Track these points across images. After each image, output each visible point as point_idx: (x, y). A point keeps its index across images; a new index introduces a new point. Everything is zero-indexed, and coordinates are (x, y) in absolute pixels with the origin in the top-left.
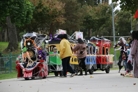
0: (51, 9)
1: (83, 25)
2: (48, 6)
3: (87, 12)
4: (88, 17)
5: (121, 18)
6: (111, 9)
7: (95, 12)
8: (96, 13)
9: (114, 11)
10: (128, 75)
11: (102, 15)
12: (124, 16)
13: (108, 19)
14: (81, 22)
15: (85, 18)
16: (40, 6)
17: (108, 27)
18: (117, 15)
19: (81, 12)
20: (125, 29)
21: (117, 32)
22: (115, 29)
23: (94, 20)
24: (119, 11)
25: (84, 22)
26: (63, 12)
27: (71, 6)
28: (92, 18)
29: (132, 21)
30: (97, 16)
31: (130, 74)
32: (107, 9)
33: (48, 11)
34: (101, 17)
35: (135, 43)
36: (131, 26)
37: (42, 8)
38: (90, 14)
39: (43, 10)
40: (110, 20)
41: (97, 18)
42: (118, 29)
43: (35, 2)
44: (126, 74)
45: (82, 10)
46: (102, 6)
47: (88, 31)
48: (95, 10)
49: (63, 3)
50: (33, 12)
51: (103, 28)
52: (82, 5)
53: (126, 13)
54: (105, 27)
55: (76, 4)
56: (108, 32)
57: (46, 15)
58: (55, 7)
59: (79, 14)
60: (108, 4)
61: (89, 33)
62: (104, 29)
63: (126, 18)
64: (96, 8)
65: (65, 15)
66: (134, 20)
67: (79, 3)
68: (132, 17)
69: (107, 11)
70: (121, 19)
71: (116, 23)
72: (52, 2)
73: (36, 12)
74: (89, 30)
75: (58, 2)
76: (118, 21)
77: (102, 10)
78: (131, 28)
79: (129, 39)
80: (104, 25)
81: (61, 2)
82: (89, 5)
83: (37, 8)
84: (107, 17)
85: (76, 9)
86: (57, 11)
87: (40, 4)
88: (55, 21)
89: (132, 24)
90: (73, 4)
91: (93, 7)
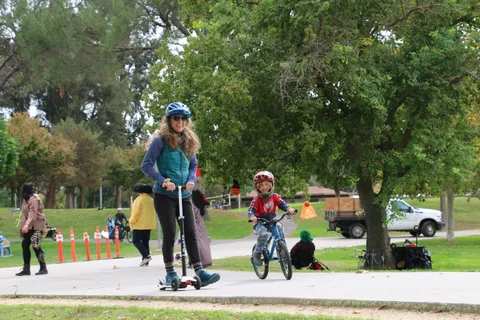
0: (52, 152)
1: (108, 178)
2: (47, 147)
3: (115, 158)
4: (117, 167)
7: (128, 159)
8: (130, 160)
14: (104, 173)
15: (110, 168)
16: (33, 145)
19: (104, 158)
23: (125, 171)
25: (109, 174)
26: (74, 157)
27: (88, 147)
28: (122, 168)
30: (130, 165)
33: (46, 155)
34: (137, 167)
37: (37, 150)
38: (121, 161)
39: (38, 153)
41: (131, 169)
43: (24, 140)
45: (106, 155)
46: (140, 148)
47: (115, 190)
48: (128, 155)
49: (74, 142)
50: (18, 155)
52: (106, 146)
55: (96, 144)
57: (43, 161)
58: (59, 147)
59: (100, 161)
61: (118, 192)
64: (130, 151)
65: (76, 163)
67: (101, 143)
72: (55, 140)
73: (25, 156)
74: (117, 188)
75: (65, 141)
77: (140, 155)
81: (71, 141)
82: (117, 146)
83: (27, 149)
85: (96, 153)
86: (63, 155)
87: (33, 143)
88: (59, 172)
90: (91, 144)
91: (125, 150)
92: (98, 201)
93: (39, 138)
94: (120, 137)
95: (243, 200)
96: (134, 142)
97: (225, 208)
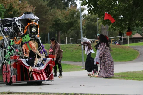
0: (22, 12)
1: (53, 27)
2: (18, 9)
3: (56, 16)
4: (57, 20)
5: (88, 21)
6: (79, 13)
8: (65, 17)
9: (82, 15)
10: (94, 76)
11: (70, 18)
12: (92, 20)
13: (76, 22)
14: (50, 24)
15: (54, 21)
17: (76, 30)
18: (85, 19)
19: (51, 15)
20: (91, 32)
21: (84, 35)
22: (83, 32)
23: (62, 23)
24: (87, 15)
25: (53, 25)
27: (41, 9)
28: (60, 21)
29: (98, 25)
30: (65, 19)
31: (96, 74)
32: (75, 13)
34: (69, 20)
35: (102, 46)
36: (97, 29)
37: (13, 11)
38: (60, 18)
39: (13, 13)
40: (78, 24)
41: (66, 21)
42: (86, 32)
43: (6, 5)
44: (92, 75)
45: (52, 14)
46: (71, 10)
47: (57, 33)
48: (64, 14)
49: (34, 6)
50: (4, 14)
51: (71, 31)
52: (52, 9)
53: (93, 17)
54: (74, 30)
55: (46, 8)
56: (76, 35)
58: (25, 9)
59: (49, 17)
60: (76, 8)
61: (58, 35)
62: (73, 32)
63: (93, 22)
64: (65, 12)
66: (100, 24)
67: (49, 7)
68: (98, 21)
69: (75, 15)
70: (88, 23)
71: (83, 27)
72: (23, 5)
73: (7, 14)
75: (28, 6)
76: (85, 24)
77: (71, 14)
78: (97, 31)
79: (95, 42)
80: (72, 28)
81: (32, 6)
82: (58, 9)
83: (8, 10)
84: (76, 20)
85: (46, 13)
87: (11, 7)
89: (99, 28)
90: (43, 7)
91: (62, 11)
92: (47, 40)
93: (14, 4)
94: (60, 4)
95: (130, 39)
96: (67, 6)
97: (120, 44)
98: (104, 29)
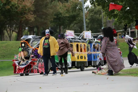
0: (20, 6)
1: (53, 22)
2: (16, 3)
3: (57, 9)
4: (59, 14)
5: (92, 14)
7: (65, 9)
8: (67, 10)
10: (99, 73)
11: (72, 11)
12: (95, 13)
14: (51, 18)
15: (55, 15)
16: (8, 2)
17: (79, 24)
18: (88, 11)
19: (51, 9)
20: (96, 26)
21: (88, 29)
22: (86, 26)
23: (64, 17)
24: (90, 7)
25: (54, 19)
26: (33, 9)
27: (41, 2)
28: (62, 15)
29: (103, 17)
30: (67, 13)
31: (101, 71)
33: (16, 8)
34: (71, 14)
36: (102, 22)
37: (10, 5)
38: (61, 11)
39: (11, 7)
40: (81, 17)
41: (67, 15)
42: (90, 26)
44: (97, 72)
45: (52, 7)
46: (73, 2)
47: (58, 28)
48: (65, 7)
52: (52, 1)
53: (97, 10)
54: (76, 24)
56: (79, 29)
57: (14, 12)
58: (24, 3)
59: (49, 11)
61: (60, 30)
62: (75, 26)
63: (97, 14)
64: (66, 4)
65: (34, 12)
68: (103, 14)
69: (77, 8)
70: (92, 16)
71: (87, 20)
73: (3, 9)
74: (60, 27)
76: (89, 18)
77: (73, 6)
78: (102, 25)
80: (75, 22)
82: (58, 1)
83: (5, 4)
84: (78, 13)
85: (46, 6)
86: (26, 8)
88: (24, 18)
89: (104, 21)
91: (64, 4)
98: (110, 22)
